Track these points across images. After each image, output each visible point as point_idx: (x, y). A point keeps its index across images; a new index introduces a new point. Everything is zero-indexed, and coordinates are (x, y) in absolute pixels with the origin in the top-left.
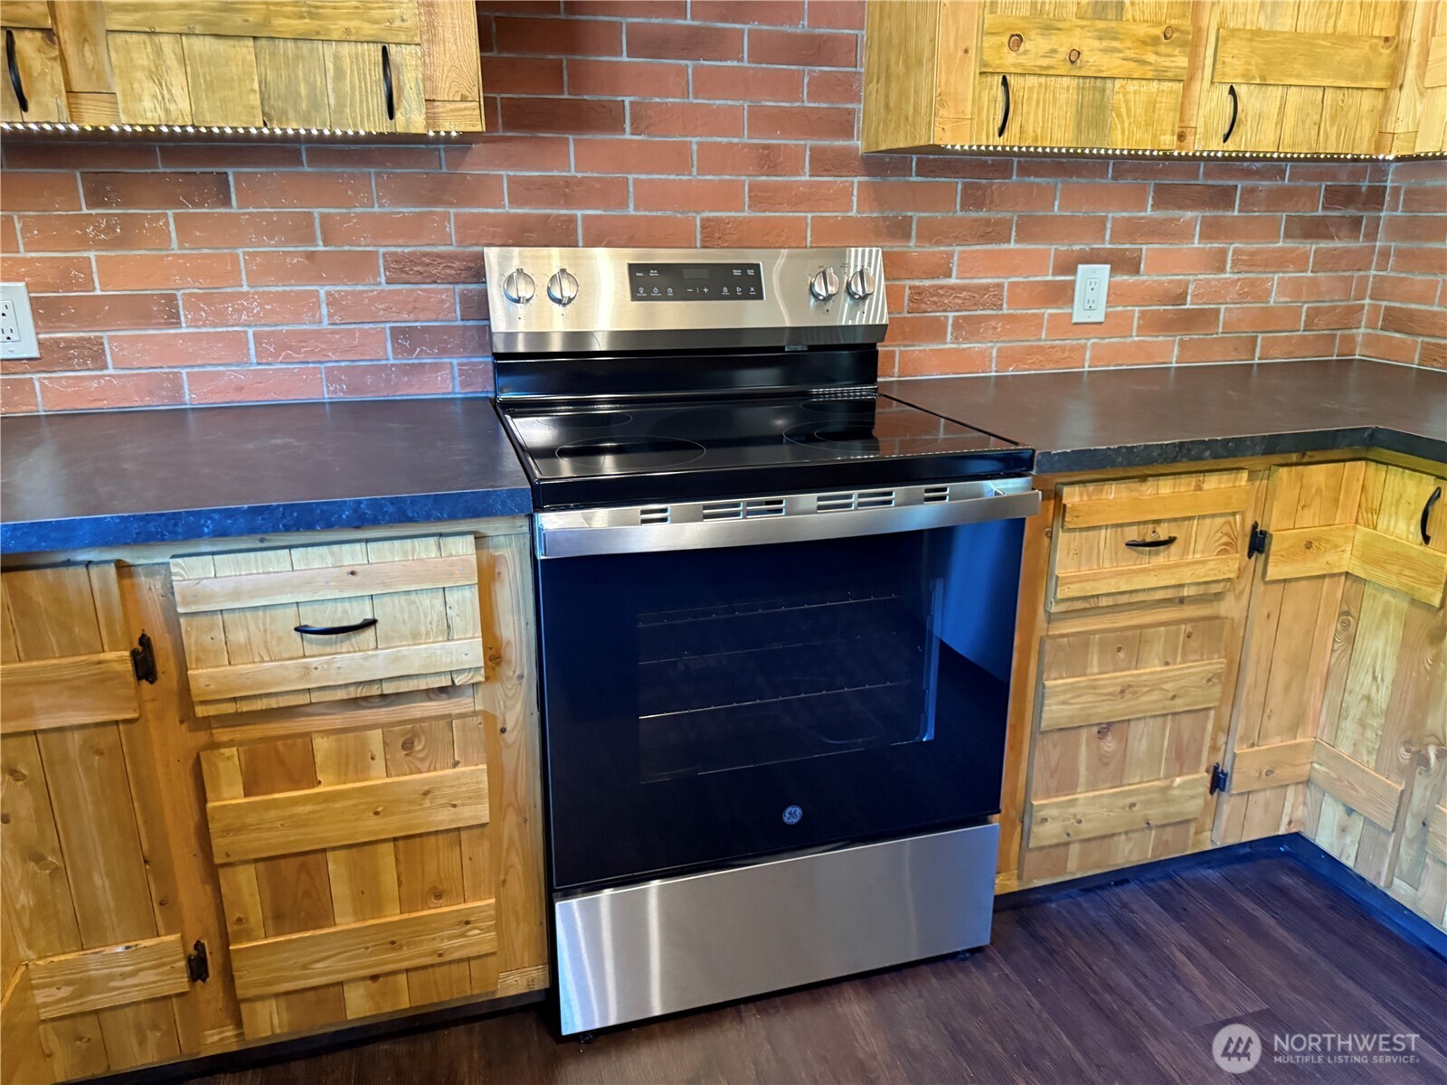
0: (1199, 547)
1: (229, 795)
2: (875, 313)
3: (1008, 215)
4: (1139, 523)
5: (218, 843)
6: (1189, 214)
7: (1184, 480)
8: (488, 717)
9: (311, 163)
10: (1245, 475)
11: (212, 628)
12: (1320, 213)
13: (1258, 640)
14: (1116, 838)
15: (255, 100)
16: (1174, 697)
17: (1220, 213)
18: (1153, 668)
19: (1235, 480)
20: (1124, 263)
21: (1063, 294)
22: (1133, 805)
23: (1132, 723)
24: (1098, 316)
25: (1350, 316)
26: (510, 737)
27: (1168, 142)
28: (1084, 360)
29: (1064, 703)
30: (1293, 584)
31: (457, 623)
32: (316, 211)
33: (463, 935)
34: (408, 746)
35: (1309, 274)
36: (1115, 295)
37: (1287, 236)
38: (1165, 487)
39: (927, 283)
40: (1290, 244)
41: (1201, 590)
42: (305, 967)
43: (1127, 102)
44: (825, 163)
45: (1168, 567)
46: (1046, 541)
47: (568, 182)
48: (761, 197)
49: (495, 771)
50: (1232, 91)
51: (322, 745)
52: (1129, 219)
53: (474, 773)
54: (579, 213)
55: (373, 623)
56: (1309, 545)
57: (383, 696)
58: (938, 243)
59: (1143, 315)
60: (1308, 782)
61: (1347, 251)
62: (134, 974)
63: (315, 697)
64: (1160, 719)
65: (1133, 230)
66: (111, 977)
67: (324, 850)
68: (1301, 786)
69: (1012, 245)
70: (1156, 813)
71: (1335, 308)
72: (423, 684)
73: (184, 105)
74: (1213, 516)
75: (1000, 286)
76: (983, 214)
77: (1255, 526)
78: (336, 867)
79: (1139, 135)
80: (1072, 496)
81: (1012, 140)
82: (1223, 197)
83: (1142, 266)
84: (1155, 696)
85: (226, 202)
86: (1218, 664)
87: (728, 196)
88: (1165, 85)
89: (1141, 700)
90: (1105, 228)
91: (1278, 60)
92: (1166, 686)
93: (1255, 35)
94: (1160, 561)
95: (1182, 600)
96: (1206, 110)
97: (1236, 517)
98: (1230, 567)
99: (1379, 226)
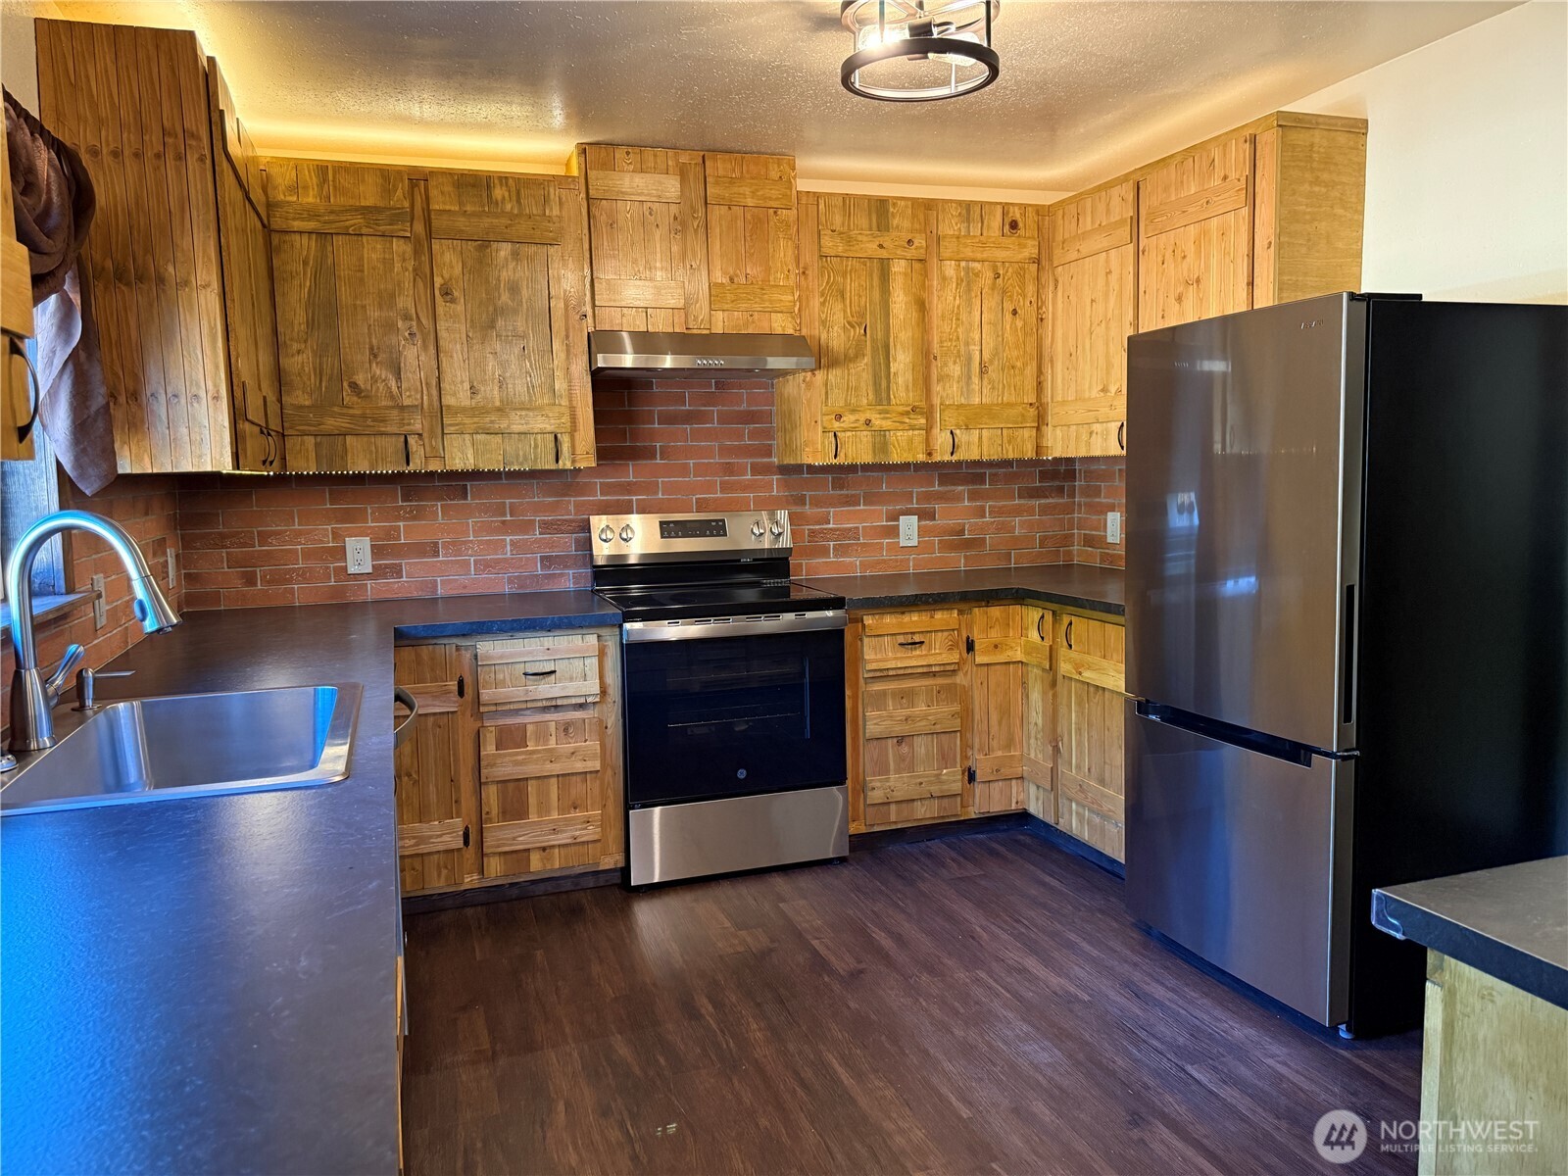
0: (937, 647)
1: (489, 749)
2: (786, 542)
3: (858, 492)
4: (904, 634)
5: (484, 772)
6: (960, 488)
7: (924, 613)
8: (601, 721)
9: (506, 479)
10: (956, 611)
11: (490, 672)
12: (1038, 484)
13: (978, 697)
14: (915, 803)
15: (501, 458)
16: (934, 724)
17: (978, 487)
18: (921, 708)
19: (951, 614)
20: (924, 515)
21: (894, 532)
22: (921, 783)
23: (915, 737)
24: (915, 542)
25: (1067, 540)
26: (609, 731)
27: (921, 457)
28: (909, 567)
29: (875, 724)
30: (993, 667)
31: (588, 673)
32: (507, 501)
33: (586, 829)
34: (566, 730)
35: (1037, 517)
36: (922, 532)
37: (1019, 497)
38: (915, 617)
39: (818, 527)
40: (1022, 501)
41: (941, 669)
42: (514, 839)
43: (897, 440)
44: (757, 470)
45: (921, 656)
46: (859, 642)
47: (629, 484)
48: (725, 487)
49: (603, 746)
50: (952, 433)
51: (530, 728)
52: (927, 491)
53: (594, 745)
54: (634, 498)
55: (555, 672)
56: (996, 647)
57: (556, 706)
58: (821, 507)
59: (940, 542)
60: (1022, 778)
61: (1057, 504)
62: (440, 836)
63: (529, 705)
64: (930, 736)
65: (928, 497)
66: (431, 837)
67: (527, 779)
68: (1019, 781)
69: (862, 507)
70: (935, 789)
71: (1057, 535)
72: (574, 701)
73: (472, 461)
74: (942, 631)
75: (857, 528)
76: (844, 492)
77: (968, 638)
78: (532, 787)
79: (905, 455)
80: (868, 620)
81: (841, 460)
82: (979, 479)
83: (937, 516)
84: (924, 723)
85: (466, 498)
86: (956, 708)
87: (709, 487)
88: (916, 432)
89: (918, 724)
90: (912, 497)
91: (973, 417)
92: (930, 718)
93: (960, 406)
94: (918, 652)
95: (934, 674)
96: (939, 442)
97: (956, 632)
98: (955, 657)
99: (1075, 490)
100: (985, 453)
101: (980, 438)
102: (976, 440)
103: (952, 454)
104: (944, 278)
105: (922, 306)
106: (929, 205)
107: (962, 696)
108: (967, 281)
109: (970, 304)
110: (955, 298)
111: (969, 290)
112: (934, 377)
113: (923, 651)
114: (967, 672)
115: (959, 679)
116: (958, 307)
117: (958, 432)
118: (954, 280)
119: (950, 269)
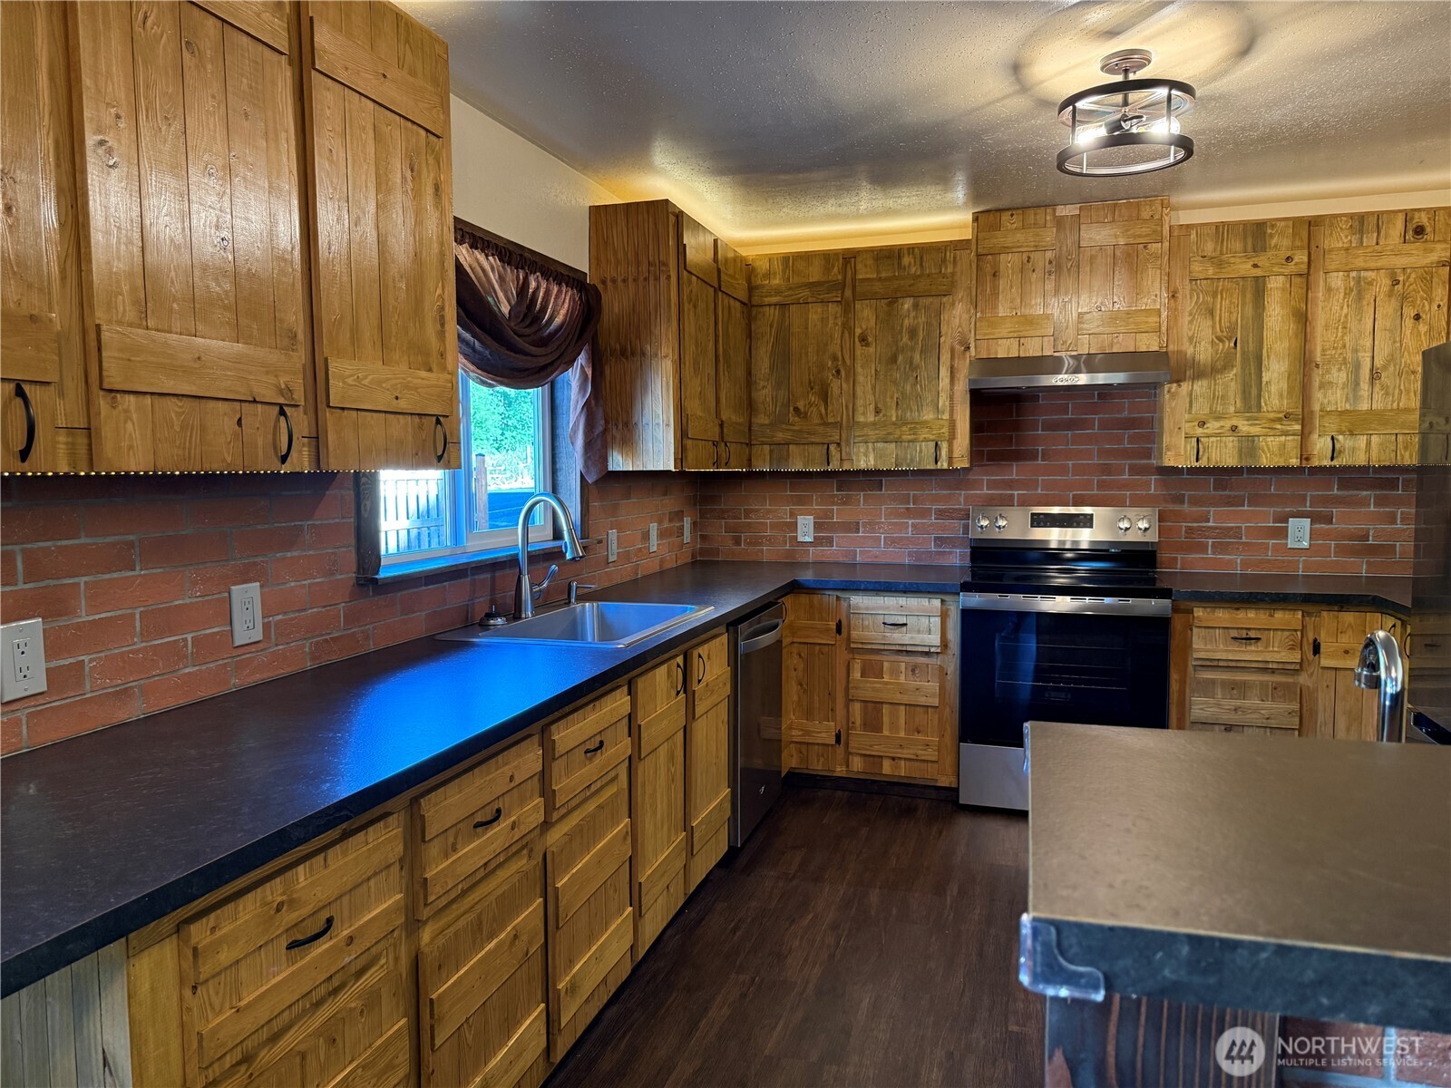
0: (1276, 645)
1: (857, 675)
2: (1153, 537)
3: (1242, 493)
4: (1238, 628)
5: (851, 691)
6: (1365, 493)
7: (1261, 611)
8: (941, 668)
9: (912, 476)
10: (1300, 613)
11: (859, 619)
13: (1323, 700)
15: (894, 460)
16: (1267, 719)
18: (1253, 701)
19: (1294, 615)
20: (1315, 518)
21: (1283, 533)
23: (1245, 728)
24: (1306, 544)
26: (949, 677)
27: (1294, 462)
28: (1299, 568)
29: (1202, 709)
30: (1342, 672)
31: (933, 629)
32: (912, 493)
33: (925, 750)
34: (913, 671)
36: (1313, 535)
38: (1252, 614)
39: (1195, 525)
41: (1281, 666)
42: (871, 746)
43: (1267, 445)
44: (1134, 470)
45: (1256, 652)
46: (1189, 632)
47: (1012, 481)
48: (1102, 485)
49: (942, 688)
50: (1333, 438)
51: (886, 664)
52: (1322, 495)
53: (934, 686)
54: (1016, 493)
55: (905, 625)
56: (1347, 652)
57: (906, 651)
58: (1201, 506)
59: (1337, 546)
62: (820, 732)
63: (886, 647)
64: (1262, 729)
65: (1325, 501)
66: (813, 732)
67: (882, 703)
69: (1246, 508)
72: (920, 649)
73: (873, 463)
74: (1283, 630)
75: (1240, 527)
76: (1227, 493)
77: (1315, 640)
78: (886, 709)
79: (1276, 459)
80: (1199, 612)
81: (1203, 463)
82: (1391, 484)
83: (1334, 520)
84: (1255, 716)
85: (881, 490)
86: (1294, 706)
87: (1087, 485)
88: (1290, 438)
89: (1248, 716)
90: (1305, 500)
91: (1356, 423)
92: (1263, 712)
93: (1342, 413)
94: (1253, 648)
95: (1273, 671)
96: (1318, 446)
97: (1299, 633)
98: (1295, 657)
100: (1374, 458)
101: (1368, 443)
102: (1363, 445)
103: (1332, 459)
104: (1329, 290)
105: (1303, 319)
106: (1312, 224)
107: (1302, 696)
108: (1358, 291)
109: (1360, 311)
110: (1342, 308)
111: (1360, 297)
112: (1316, 384)
113: (1260, 646)
114: (1312, 673)
115: (1303, 679)
116: (1346, 316)
117: (1341, 437)
118: (1342, 290)
119: (1337, 280)
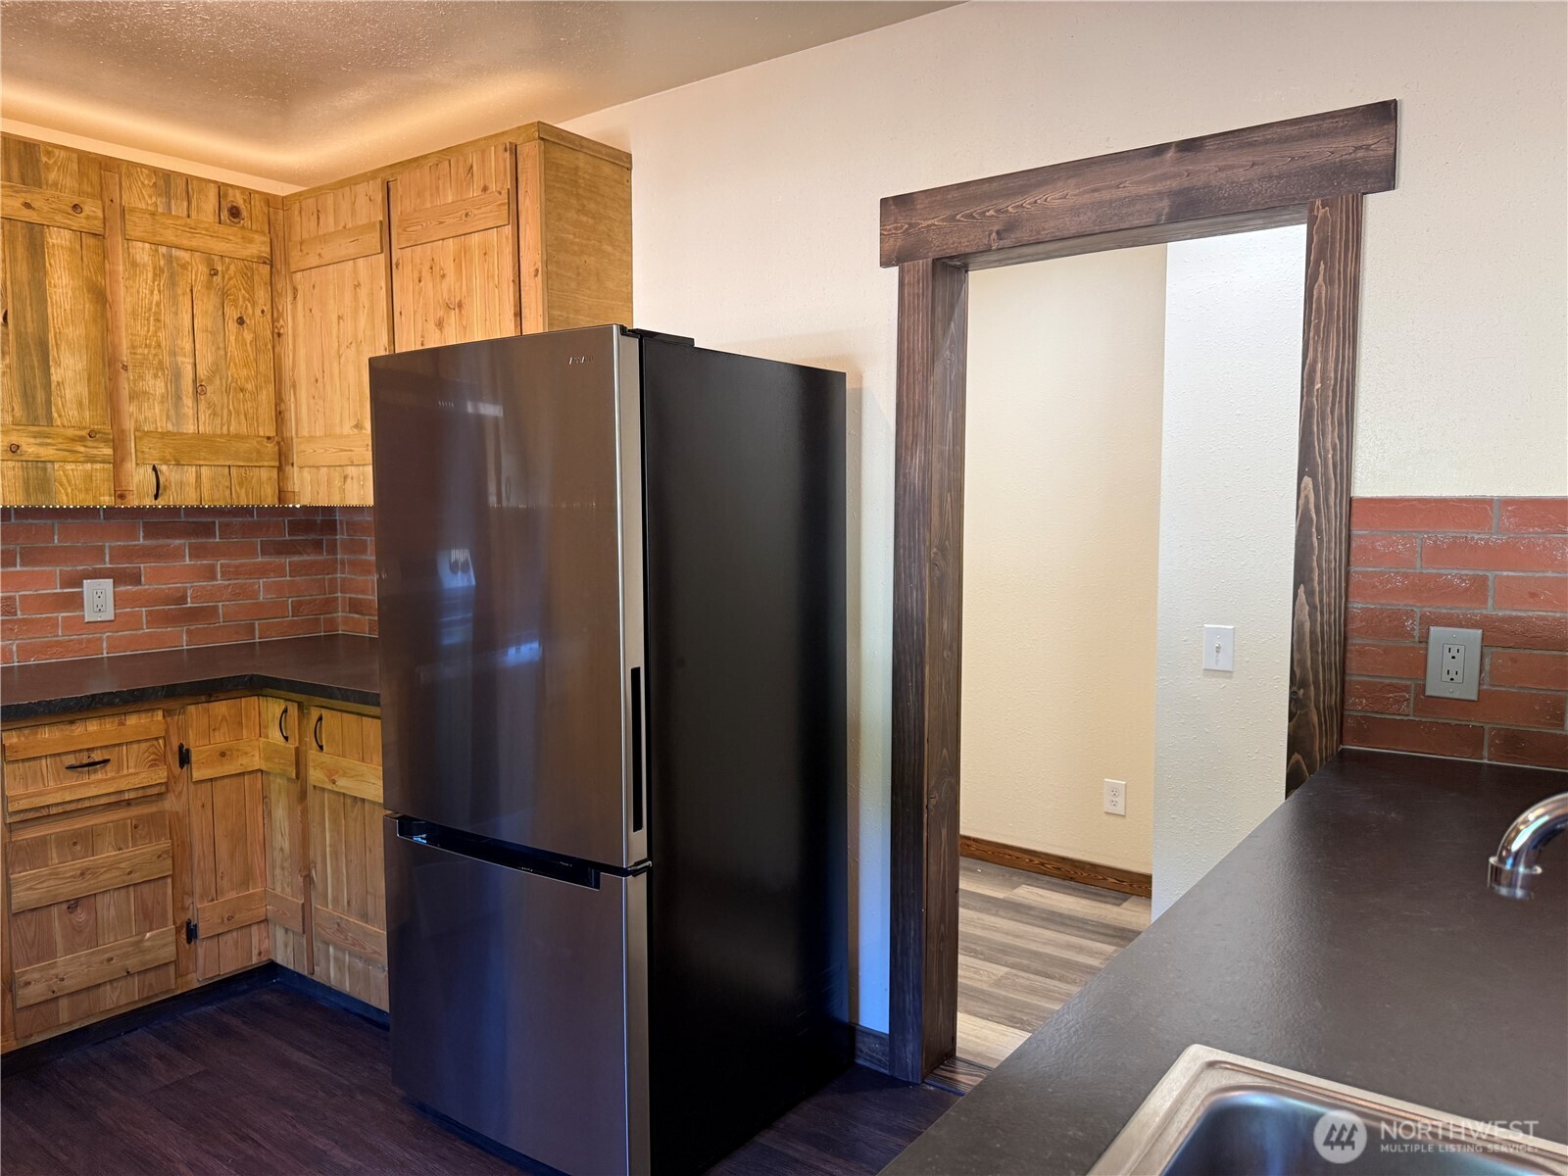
0: (132, 764)
4: (74, 752)
6: (178, 542)
7: (107, 720)
10: (160, 713)
12: (287, 537)
13: (199, 825)
14: (102, 989)
16: (130, 873)
17: (204, 540)
18: (107, 854)
19: (152, 716)
20: (119, 578)
21: (74, 601)
22: (110, 959)
23: (99, 898)
24: (109, 615)
25: (329, 605)
27: (107, 500)
28: (102, 650)
29: (28, 890)
30: (219, 782)
35: (288, 578)
36: (119, 601)
37: (263, 553)
38: (93, 726)
40: (267, 559)
41: (140, 793)
43: (66, 476)
45: (106, 780)
50: (154, 469)
52: (124, 546)
56: (223, 754)
59: (149, 613)
60: (266, 920)
61: (315, 562)
64: (123, 891)
65: (129, 554)
68: (262, 925)
69: (19, 568)
70: (133, 963)
71: (315, 600)
74: (139, 741)
75: (13, 598)
77: (181, 747)
79: (80, 497)
80: (10, 739)
82: (207, 530)
83: (143, 579)
84: (115, 873)
86: (165, 844)
88: (98, 466)
89: (102, 878)
90: (104, 554)
91: (185, 449)
92: (122, 865)
93: (164, 435)
94: (99, 776)
95: (129, 803)
96: (136, 480)
97: (161, 741)
98: (160, 775)
99: (336, 545)
100: (206, 494)
101: (198, 477)
102: (192, 479)
103: (156, 497)
104: (134, 264)
105: (101, 298)
106: (106, 165)
107: (175, 829)
108: (170, 273)
109: (174, 300)
110: (152, 293)
111: (173, 283)
112: (125, 393)
113: (110, 771)
114: (180, 793)
115: (170, 804)
116: (158, 304)
117: (164, 468)
118: (150, 268)
119: (142, 253)
